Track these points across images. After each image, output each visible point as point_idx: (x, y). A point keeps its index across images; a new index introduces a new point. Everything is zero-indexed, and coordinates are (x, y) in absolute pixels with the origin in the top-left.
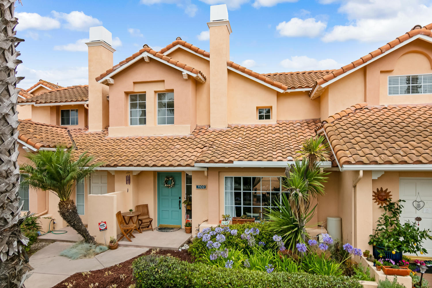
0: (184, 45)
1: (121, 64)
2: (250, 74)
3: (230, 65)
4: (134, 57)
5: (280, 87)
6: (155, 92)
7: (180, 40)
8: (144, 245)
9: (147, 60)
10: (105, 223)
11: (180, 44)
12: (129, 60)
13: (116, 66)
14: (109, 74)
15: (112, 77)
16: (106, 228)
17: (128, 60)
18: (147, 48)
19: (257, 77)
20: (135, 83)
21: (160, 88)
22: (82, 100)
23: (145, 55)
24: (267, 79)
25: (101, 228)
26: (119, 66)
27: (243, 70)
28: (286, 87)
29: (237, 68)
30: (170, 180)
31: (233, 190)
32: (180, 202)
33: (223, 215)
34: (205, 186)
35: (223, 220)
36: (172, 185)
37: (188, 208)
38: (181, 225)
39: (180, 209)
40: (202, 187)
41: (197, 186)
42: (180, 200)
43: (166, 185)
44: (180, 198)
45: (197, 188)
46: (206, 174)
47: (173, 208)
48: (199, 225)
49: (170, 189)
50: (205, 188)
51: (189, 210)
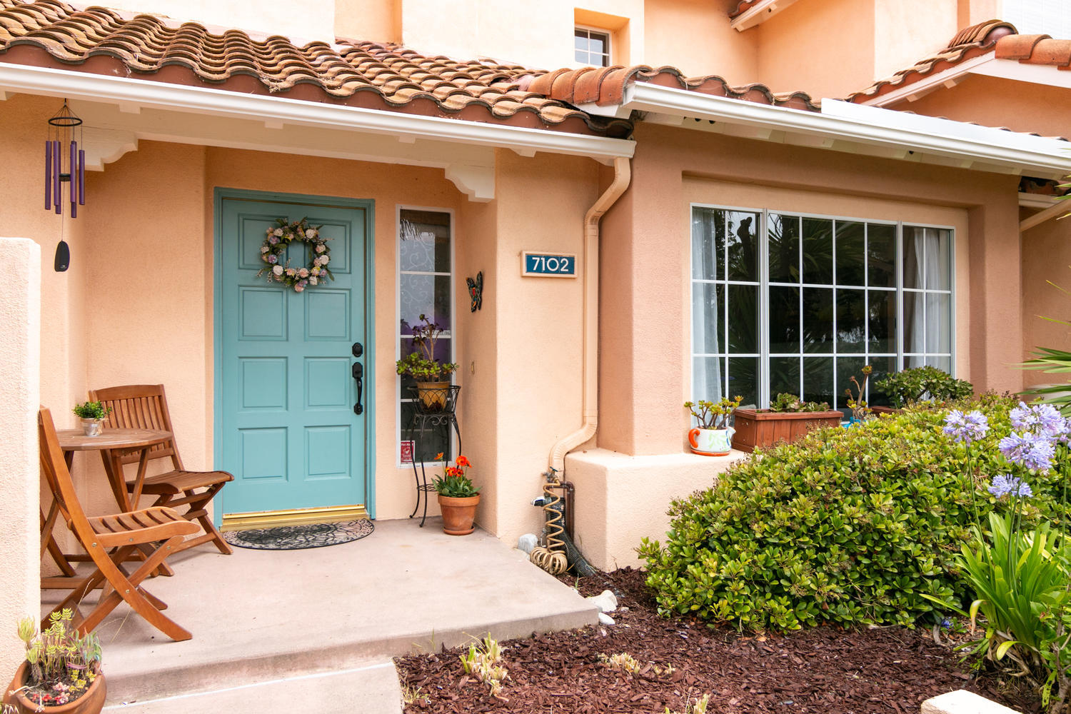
30: (305, 242)
31: (721, 276)
32: (358, 372)
33: (688, 405)
34: (571, 260)
35: (705, 427)
36: (316, 271)
37: (431, 395)
38: (368, 501)
39: (358, 409)
40: (553, 264)
41: (529, 258)
42: (361, 360)
43: (278, 270)
44: (357, 350)
45: (530, 269)
46: (623, 175)
47: (315, 410)
48: (550, 476)
49: (296, 301)
50: (571, 269)
51: (437, 407)
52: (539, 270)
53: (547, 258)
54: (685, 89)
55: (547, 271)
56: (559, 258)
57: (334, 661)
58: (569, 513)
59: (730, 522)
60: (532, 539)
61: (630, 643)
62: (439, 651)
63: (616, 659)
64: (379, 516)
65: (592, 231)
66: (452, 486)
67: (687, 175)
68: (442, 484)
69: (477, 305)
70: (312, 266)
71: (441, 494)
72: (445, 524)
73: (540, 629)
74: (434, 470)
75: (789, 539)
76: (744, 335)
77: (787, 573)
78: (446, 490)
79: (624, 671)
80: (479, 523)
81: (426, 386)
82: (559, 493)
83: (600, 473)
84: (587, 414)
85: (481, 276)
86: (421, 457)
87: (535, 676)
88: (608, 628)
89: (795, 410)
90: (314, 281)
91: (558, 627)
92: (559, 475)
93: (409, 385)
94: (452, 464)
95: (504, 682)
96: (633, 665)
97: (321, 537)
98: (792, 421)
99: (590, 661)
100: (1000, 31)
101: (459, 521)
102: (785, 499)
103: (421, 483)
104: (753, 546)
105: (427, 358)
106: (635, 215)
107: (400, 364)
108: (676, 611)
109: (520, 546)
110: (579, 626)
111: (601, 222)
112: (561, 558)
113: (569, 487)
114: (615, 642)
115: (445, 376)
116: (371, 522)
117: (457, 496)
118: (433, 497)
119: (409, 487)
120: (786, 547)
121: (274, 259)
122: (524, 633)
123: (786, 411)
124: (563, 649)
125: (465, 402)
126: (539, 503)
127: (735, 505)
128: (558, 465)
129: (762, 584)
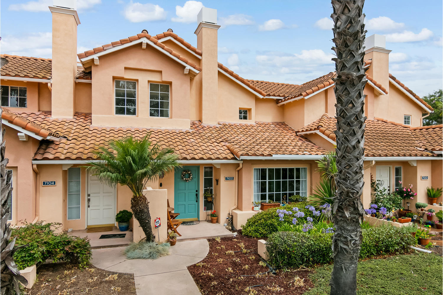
0: (176, 38)
1: (114, 44)
2: (237, 77)
3: (220, 66)
4: (131, 40)
5: (261, 93)
6: (149, 81)
7: (172, 32)
8: (200, 237)
9: (144, 46)
10: (159, 219)
11: (171, 36)
12: (125, 42)
13: (108, 46)
14: (97, 53)
15: (100, 58)
16: (160, 225)
17: (122, 42)
18: (147, 34)
19: (242, 81)
20: (126, 68)
21: (156, 78)
22: (44, 78)
23: (144, 41)
24: (251, 85)
25: (157, 225)
26: (111, 47)
27: (231, 74)
28: (266, 94)
29: (226, 71)
30: (188, 173)
31: (259, 180)
32: (197, 195)
33: (253, 202)
34: (233, 177)
35: (255, 206)
36: (190, 178)
37: (209, 200)
38: (198, 217)
39: (197, 201)
40: (230, 179)
41: (226, 178)
42: (197, 193)
43: (184, 179)
44: (197, 191)
45: (226, 180)
46: (241, 166)
47: (189, 202)
48: (229, 214)
49: (187, 183)
50: (233, 179)
51: (210, 202)
52: (228, 180)
53: (229, 177)
54: (249, 156)
55: (229, 180)
56: (231, 177)
57: (199, 239)
58: (232, 220)
59: (253, 223)
60: (226, 224)
61: (237, 238)
62: (212, 238)
63: (234, 240)
64: (200, 220)
65: (237, 173)
66: (212, 215)
67: (252, 164)
68: (211, 215)
69: (217, 184)
70: (189, 178)
71: (211, 217)
72: (211, 221)
73: (225, 236)
74: (210, 212)
75: (260, 225)
76: (263, 190)
77: (260, 230)
78: (212, 216)
79: (235, 241)
80: (218, 221)
81: (209, 198)
82: (230, 217)
83: (236, 214)
84: (236, 203)
85: (218, 180)
86: (208, 210)
87: (224, 241)
88: (235, 237)
89: (271, 203)
90: (190, 180)
91: (228, 236)
92: (231, 214)
93: (206, 197)
94: (213, 211)
95: (220, 242)
96: (236, 240)
97: (192, 223)
98: (271, 205)
99: (231, 240)
100: (320, 127)
101: (214, 221)
102: (260, 219)
103: (208, 214)
104: (255, 226)
105: (209, 193)
106: (243, 172)
107: (204, 194)
108: (245, 235)
109: (224, 226)
110: (231, 236)
111: (238, 171)
112: (230, 228)
113: (232, 216)
114: (235, 238)
115: (212, 196)
116: (199, 221)
117: (214, 217)
118: (210, 217)
119: (205, 215)
120: (260, 226)
121: (184, 177)
122: (223, 237)
123: (270, 203)
124: (228, 239)
125: (215, 201)
126: (227, 218)
127: (254, 220)
128: (231, 212)
129: (256, 231)
